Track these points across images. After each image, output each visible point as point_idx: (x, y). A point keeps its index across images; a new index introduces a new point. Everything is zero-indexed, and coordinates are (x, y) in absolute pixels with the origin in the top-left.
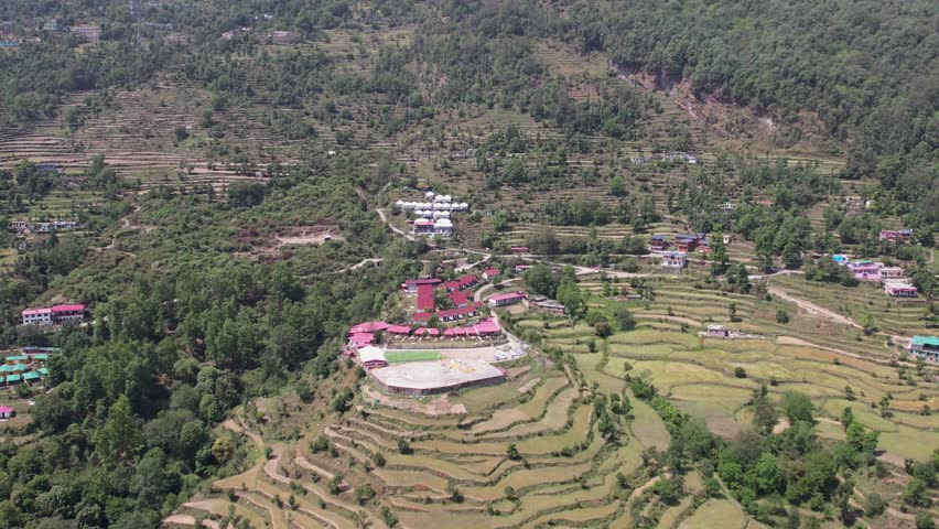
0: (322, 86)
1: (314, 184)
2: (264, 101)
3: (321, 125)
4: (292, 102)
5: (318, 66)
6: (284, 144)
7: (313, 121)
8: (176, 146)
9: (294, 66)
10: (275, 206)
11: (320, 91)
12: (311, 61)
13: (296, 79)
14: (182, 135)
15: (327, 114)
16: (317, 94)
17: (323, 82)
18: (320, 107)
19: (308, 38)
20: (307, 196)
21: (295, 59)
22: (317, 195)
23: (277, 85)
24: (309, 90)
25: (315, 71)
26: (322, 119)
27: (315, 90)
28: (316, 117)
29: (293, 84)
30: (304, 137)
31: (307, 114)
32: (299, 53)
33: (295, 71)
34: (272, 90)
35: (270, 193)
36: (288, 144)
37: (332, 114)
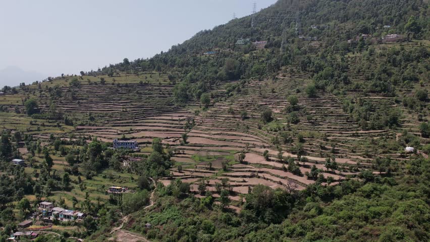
0: (419, 76)
1: (368, 196)
2: (357, 89)
3: (410, 113)
4: (385, 90)
5: (418, 59)
6: (353, 135)
7: (402, 108)
8: (260, 128)
9: (395, 59)
10: (299, 230)
11: (417, 80)
12: (413, 54)
13: (395, 70)
14: (268, 118)
15: (418, 103)
16: (412, 83)
17: (421, 73)
18: (412, 96)
19: (414, 37)
20: (350, 218)
21: (397, 53)
22: (366, 219)
23: (373, 75)
24: (404, 79)
25: (415, 63)
26: (412, 107)
27: (411, 79)
28: (406, 105)
29: (390, 75)
30: (380, 128)
31: (397, 102)
32: (403, 49)
33: (394, 64)
34: (368, 79)
35: (304, 203)
36: (357, 135)
37: (423, 103)
